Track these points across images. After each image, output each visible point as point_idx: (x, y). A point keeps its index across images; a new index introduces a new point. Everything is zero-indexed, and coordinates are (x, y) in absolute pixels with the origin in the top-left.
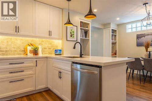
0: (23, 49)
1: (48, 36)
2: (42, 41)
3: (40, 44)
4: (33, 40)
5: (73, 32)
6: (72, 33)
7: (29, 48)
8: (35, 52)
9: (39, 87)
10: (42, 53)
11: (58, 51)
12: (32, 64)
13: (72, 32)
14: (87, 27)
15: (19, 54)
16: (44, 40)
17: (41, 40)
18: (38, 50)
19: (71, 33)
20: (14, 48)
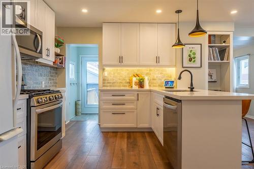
0: (128, 81)
1: (155, 64)
2: (150, 70)
3: (147, 74)
4: (139, 70)
5: (194, 54)
6: (192, 56)
7: (135, 79)
8: (141, 84)
9: (141, 125)
10: (150, 86)
11: (169, 83)
12: (133, 98)
13: (191, 54)
14: (224, 42)
15: (124, 86)
16: (152, 68)
17: (148, 69)
18: (143, 81)
19: (189, 56)
20: (120, 79)
